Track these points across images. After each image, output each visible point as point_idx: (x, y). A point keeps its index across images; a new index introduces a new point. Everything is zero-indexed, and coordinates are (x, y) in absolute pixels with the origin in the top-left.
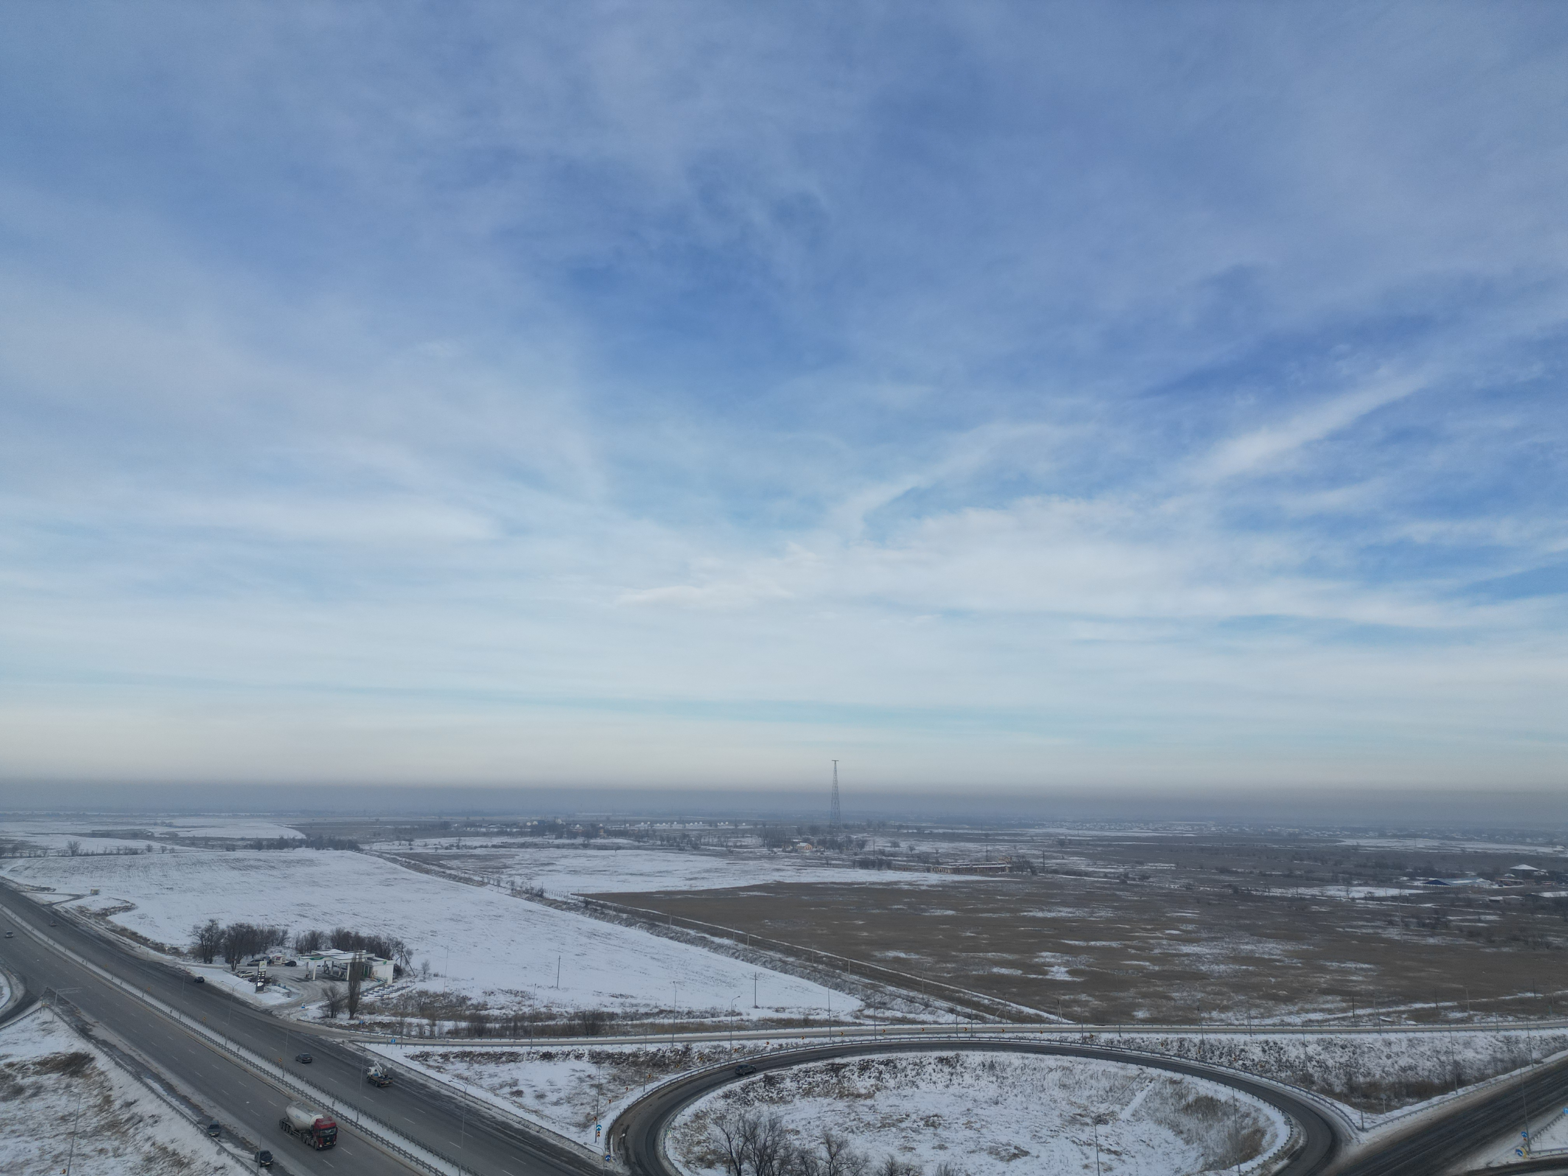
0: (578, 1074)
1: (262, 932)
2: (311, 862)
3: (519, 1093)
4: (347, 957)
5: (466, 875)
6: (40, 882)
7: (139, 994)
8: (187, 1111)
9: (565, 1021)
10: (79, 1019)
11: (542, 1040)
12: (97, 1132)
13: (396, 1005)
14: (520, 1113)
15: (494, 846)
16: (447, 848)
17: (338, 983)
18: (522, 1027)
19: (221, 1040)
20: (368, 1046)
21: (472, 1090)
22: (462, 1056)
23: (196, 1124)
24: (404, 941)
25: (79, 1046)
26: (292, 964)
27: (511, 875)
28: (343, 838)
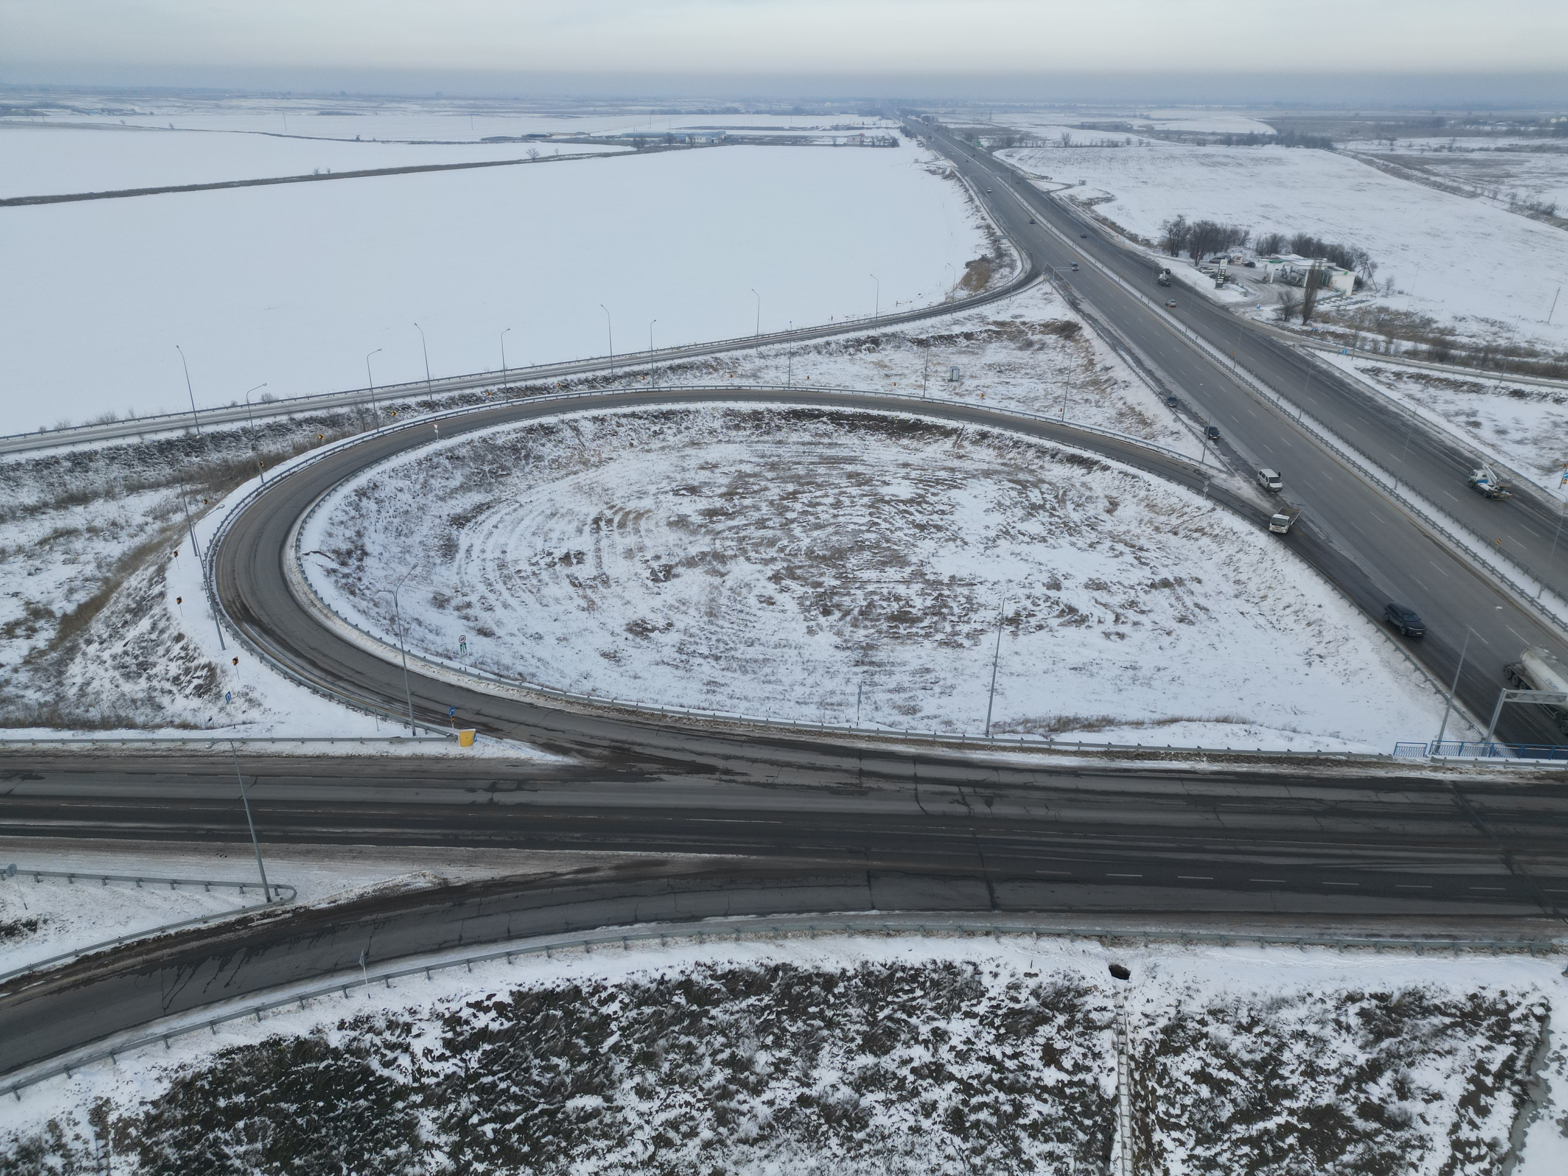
0: (1553, 418)
1: (1225, 231)
2: (1279, 161)
3: (1477, 425)
4: (1306, 264)
5: (1455, 184)
6: (1041, 171)
7: (1117, 278)
8: (1151, 383)
9: (1550, 361)
10: (1071, 294)
11: (1515, 376)
12: (1084, 385)
13: (1352, 318)
14: (1475, 443)
15: (1498, 150)
16: (1436, 150)
17: (1295, 289)
18: (1493, 360)
19: (1182, 328)
20: (1317, 353)
21: (1422, 412)
22: (1418, 378)
23: (1158, 394)
24: (1370, 253)
25: (1070, 316)
26: (1251, 265)
27: (1513, 186)
28: (1316, 135)
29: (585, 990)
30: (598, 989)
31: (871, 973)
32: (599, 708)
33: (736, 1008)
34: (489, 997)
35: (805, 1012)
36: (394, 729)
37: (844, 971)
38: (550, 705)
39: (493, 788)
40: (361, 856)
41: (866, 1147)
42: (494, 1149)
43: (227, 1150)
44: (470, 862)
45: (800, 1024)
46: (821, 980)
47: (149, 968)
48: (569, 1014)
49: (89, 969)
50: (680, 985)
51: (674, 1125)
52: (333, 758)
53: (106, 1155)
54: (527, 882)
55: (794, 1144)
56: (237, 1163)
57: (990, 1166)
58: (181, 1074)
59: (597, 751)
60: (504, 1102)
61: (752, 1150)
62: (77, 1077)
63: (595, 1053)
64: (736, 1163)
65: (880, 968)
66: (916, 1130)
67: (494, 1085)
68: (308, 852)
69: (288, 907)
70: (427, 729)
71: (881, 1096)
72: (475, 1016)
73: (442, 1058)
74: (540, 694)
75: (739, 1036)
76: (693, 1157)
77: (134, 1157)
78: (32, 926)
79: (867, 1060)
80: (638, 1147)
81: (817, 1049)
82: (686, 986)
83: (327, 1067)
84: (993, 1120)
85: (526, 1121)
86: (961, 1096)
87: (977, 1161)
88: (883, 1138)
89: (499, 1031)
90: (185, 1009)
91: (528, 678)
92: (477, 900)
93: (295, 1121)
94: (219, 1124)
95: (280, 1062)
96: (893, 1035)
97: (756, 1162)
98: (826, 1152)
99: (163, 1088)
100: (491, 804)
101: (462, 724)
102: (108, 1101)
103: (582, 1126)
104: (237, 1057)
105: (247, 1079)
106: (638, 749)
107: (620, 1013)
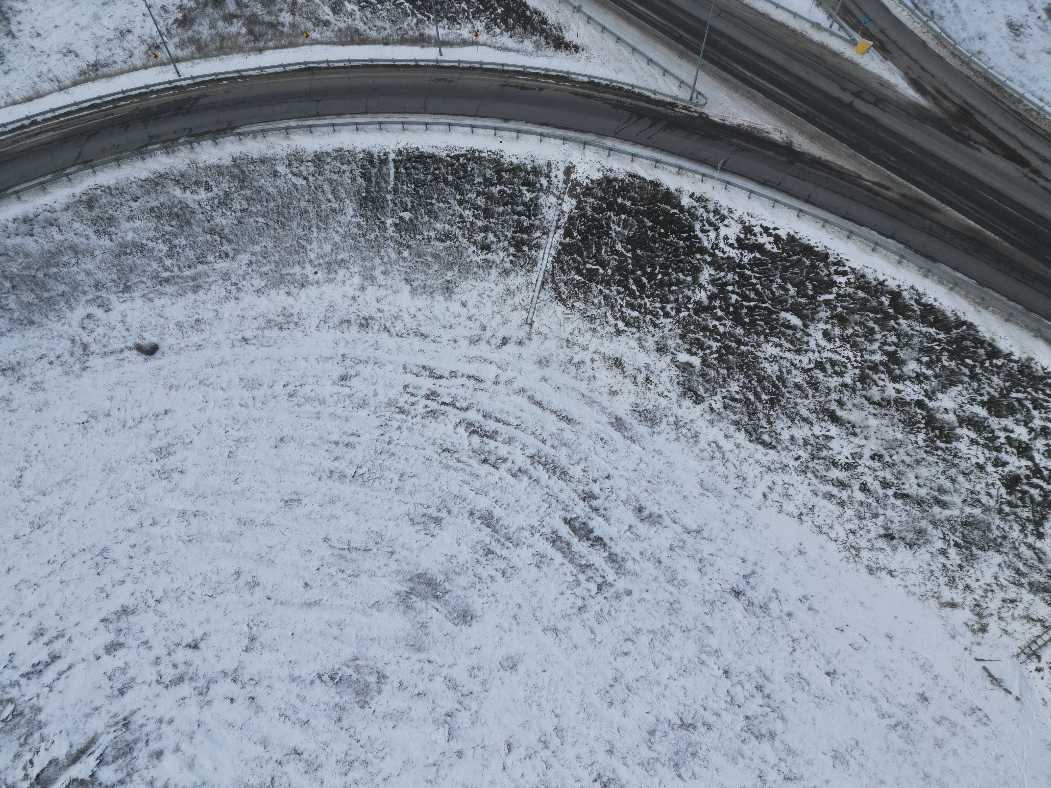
29: (831, 259)
30: (839, 263)
31: (1029, 367)
32: (973, 70)
33: (917, 328)
34: (775, 229)
35: (962, 359)
36: (820, 16)
37: (1011, 354)
38: (939, 50)
39: (858, 95)
40: (753, 99)
41: (940, 452)
42: (731, 309)
43: (612, 225)
44: (813, 138)
45: (953, 363)
46: (989, 349)
47: (618, 106)
48: (813, 266)
49: (592, 89)
50: (892, 293)
51: (833, 363)
52: (771, 19)
53: (564, 193)
54: (839, 172)
55: (896, 420)
56: (614, 235)
57: (1013, 517)
58: (609, 173)
59: (947, 104)
60: (750, 290)
61: (868, 405)
62: (566, 146)
63: (813, 297)
64: (854, 405)
65: (1039, 368)
66: (981, 467)
67: (750, 277)
68: (725, 80)
69: (699, 109)
70: (841, 27)
71: (973, 435)
72: (761, 234)
73: (731, 246)
74: (937, 37)
75: (907, 344)
76: (832, 386)
77: (574, 202)
78: (576, 48)
79: (983, 412)
80: (805, 360)
81: (952, 384)
82: (896, 296)
83: (675, 213)
84: (1038, 499)
85: (755, 306)
86: (1028, 472)
87: (1007, 509)
88: (955, 456)
89: (769, 251)
90: (625, 139)
91: (936, 19)
92: (802, 166)
93: (646, 232)
94: (614, 210)
95: (654, 196)
96: (1011, 411)
97: (866, 413)
98: (912, 437)
99: (597, 176)
100: (850, 106)
101: (866, 35)
102: (574, 167)
103: (783, 329)
104: (637, 181)
105: (636, 195)
106: (979, 118)
107: (843, 285)
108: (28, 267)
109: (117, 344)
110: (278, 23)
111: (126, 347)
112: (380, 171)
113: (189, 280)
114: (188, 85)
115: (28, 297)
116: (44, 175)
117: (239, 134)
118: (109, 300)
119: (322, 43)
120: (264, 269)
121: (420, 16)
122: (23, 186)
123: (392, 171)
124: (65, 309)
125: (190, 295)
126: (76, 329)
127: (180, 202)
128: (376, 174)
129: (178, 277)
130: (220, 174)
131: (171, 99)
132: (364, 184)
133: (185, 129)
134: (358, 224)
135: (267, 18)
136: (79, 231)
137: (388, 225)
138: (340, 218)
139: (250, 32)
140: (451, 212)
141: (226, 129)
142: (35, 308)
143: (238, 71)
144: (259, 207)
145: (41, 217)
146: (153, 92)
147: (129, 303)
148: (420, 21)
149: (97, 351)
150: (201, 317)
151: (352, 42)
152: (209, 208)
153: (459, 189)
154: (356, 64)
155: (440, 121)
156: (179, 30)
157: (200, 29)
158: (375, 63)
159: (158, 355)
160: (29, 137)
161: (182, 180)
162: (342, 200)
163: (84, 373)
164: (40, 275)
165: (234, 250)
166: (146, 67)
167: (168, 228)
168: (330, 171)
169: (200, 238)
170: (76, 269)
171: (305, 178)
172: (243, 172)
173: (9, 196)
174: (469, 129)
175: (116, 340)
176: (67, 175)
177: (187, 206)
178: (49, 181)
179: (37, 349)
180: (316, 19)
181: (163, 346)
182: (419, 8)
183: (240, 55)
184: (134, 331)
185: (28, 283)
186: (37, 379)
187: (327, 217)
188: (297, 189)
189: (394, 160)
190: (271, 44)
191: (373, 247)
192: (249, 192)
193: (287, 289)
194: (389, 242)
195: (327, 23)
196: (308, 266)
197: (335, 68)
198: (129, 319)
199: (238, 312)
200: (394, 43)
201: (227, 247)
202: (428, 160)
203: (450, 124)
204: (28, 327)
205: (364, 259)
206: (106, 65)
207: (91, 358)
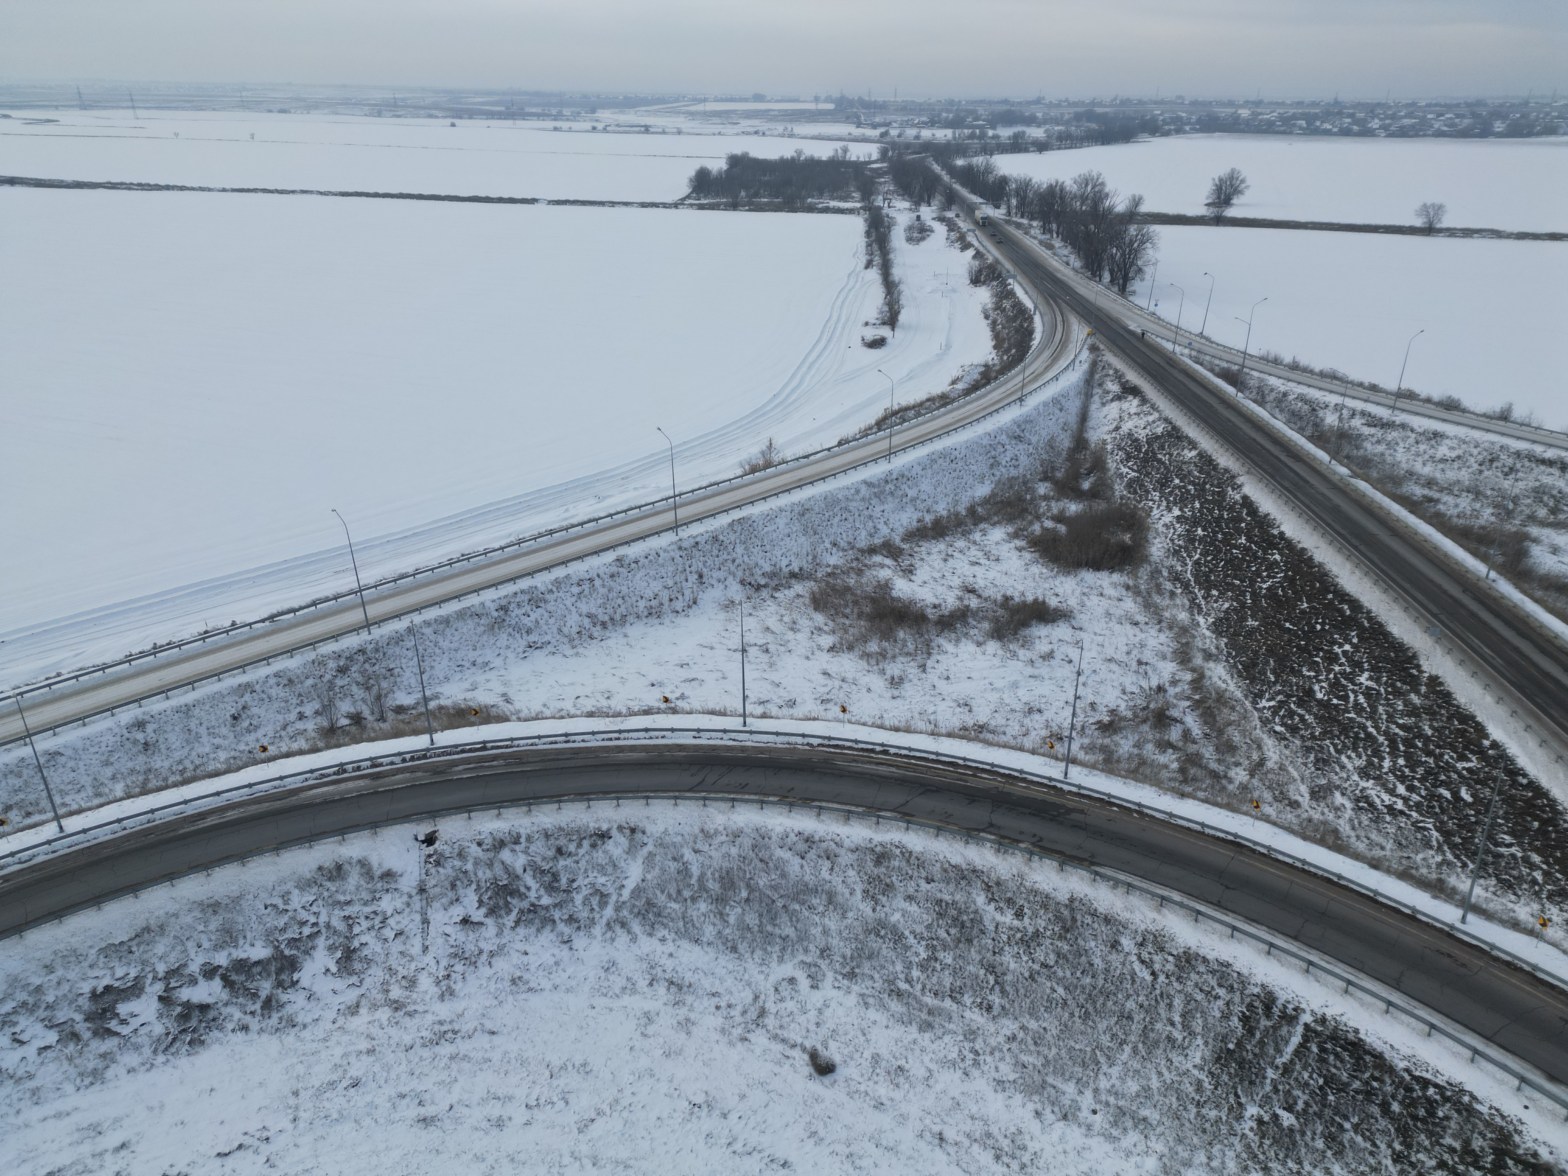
108: (774, 888)
109: (794, 1034)
110: (1225, 776)
111: (802, 1045)
112: (1275, 1028)
113: (925, 1011)
114: (1070, 792)
115: (752, 919)
116: (857, 806)
117: (1097, 873)
118: (824, 975)
119: (1274, 824)
120: (1024, 1058)
121: (1450, 856)
122: (830, 805)
123: (1296, 1040)
124: (775, 956)
125: (914, 1029)
126: (769, 986)
127: (976, 912)
128: (1267, 1029)
129: (915, 998)
130: (1045, 906)
131: (1040, 796)
132: (1240, 1031)
133: (1034, 835)
134: (1199, 1082)
135: (1213, 765)
136: (849, 881)
137: (1247, 1114)
138: (1177, 1059)
139: (1182, 770)
140: (1372, 1161)
141: (1085, 860)
142: (749, 935)
143: (1139, 805)
144: (1068, 974)
145: (824, 845)
146: (1024, 780)
147: (841, 993)
148: (1445, 862)
149: (770, 1028)
150: (907, 1067)
151: (1321, 842)
152: (1005, 938)
153: (1404, 1133)
154: (1312, 870)
155: (1416, 1012)
156: (1096, 733)
157: (1122, 742)
158: (1342, 882)
159: (827, 1080)
160: (870, 763)
161: (995, 889)
162: (1192, 1034)
163: (739, 1044)
164: (780, 904)
165: (1003, 1008)
166: (1033, 752)
167: (942, 934)
168: (1196, 985)
169: (971, 968)
170: (817, 919)
171: (1153, 973)
172: (1074, 920)
173: (811, 807)
174: (1468, 1053)
175: (797, 1027)
176: (879, 817)
177: (981, 921)
178: (858, 813)
179: (717, 982)
180: (1281, 793)
181: (842, 1072)
182: (1453, 847)
183: (1154, 788)
184: (824, 1031)
185: (764, 904)
186: (692, 1016)
187: (1156, 1044)
188: (1134, 981)
189: (1306, 1025)
190: (1201, 794)
191: (1204, 1131)
192: (1066, 947)
193: (1039, 1107)
194: (1236, 1141)
195: (1295, 805)
196: (1089, 1094)
197: (1277, 860)
198: (828, 1012)
199: (956, 1093)
200: (1388, 871)
201: (996, 999)
202: (1368, 1058)
203: (1433, 1026)
204: (727, 952)
205: (1180, 1140)
206: (993, 732)
207: (759, 1031)
